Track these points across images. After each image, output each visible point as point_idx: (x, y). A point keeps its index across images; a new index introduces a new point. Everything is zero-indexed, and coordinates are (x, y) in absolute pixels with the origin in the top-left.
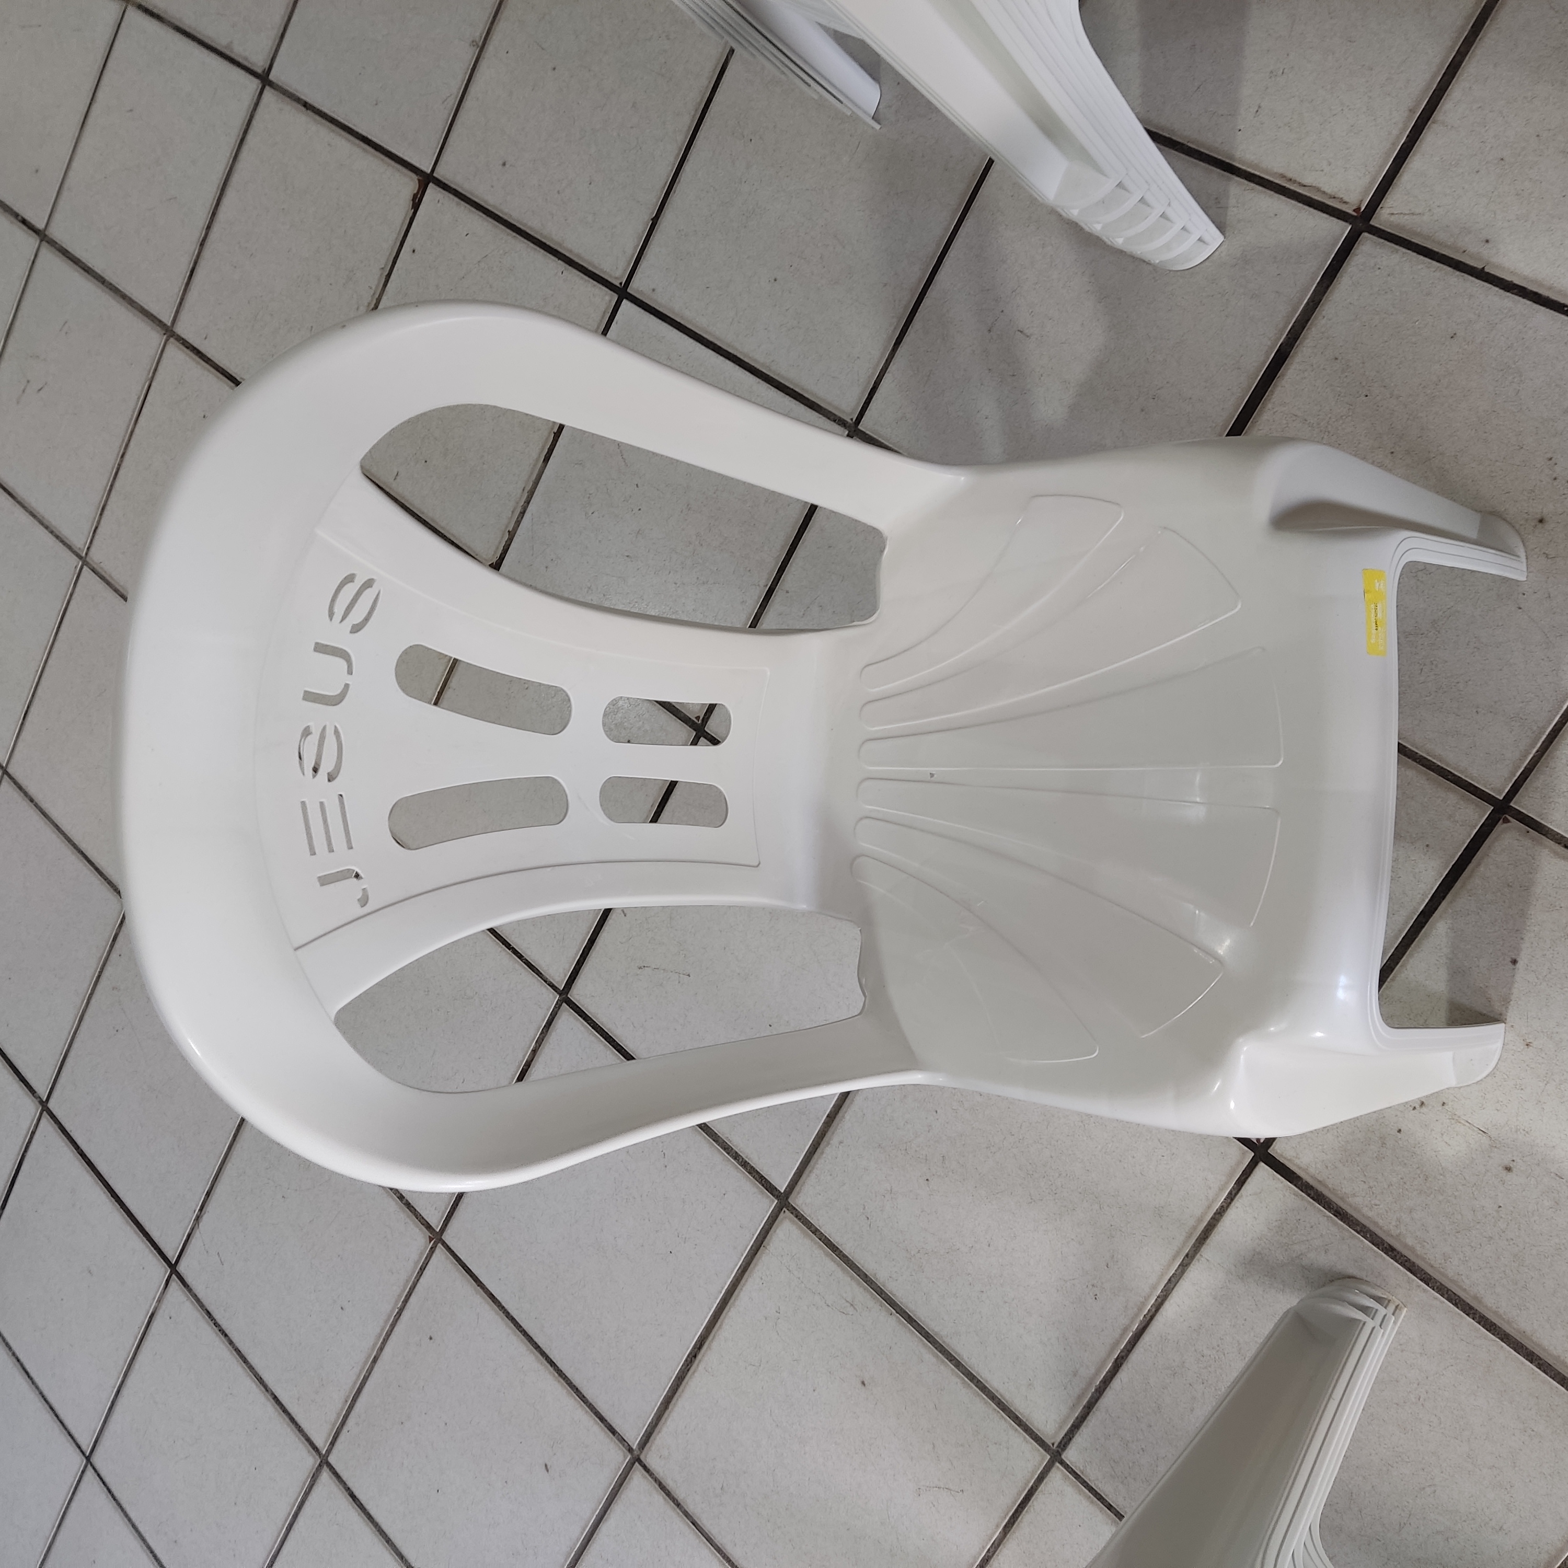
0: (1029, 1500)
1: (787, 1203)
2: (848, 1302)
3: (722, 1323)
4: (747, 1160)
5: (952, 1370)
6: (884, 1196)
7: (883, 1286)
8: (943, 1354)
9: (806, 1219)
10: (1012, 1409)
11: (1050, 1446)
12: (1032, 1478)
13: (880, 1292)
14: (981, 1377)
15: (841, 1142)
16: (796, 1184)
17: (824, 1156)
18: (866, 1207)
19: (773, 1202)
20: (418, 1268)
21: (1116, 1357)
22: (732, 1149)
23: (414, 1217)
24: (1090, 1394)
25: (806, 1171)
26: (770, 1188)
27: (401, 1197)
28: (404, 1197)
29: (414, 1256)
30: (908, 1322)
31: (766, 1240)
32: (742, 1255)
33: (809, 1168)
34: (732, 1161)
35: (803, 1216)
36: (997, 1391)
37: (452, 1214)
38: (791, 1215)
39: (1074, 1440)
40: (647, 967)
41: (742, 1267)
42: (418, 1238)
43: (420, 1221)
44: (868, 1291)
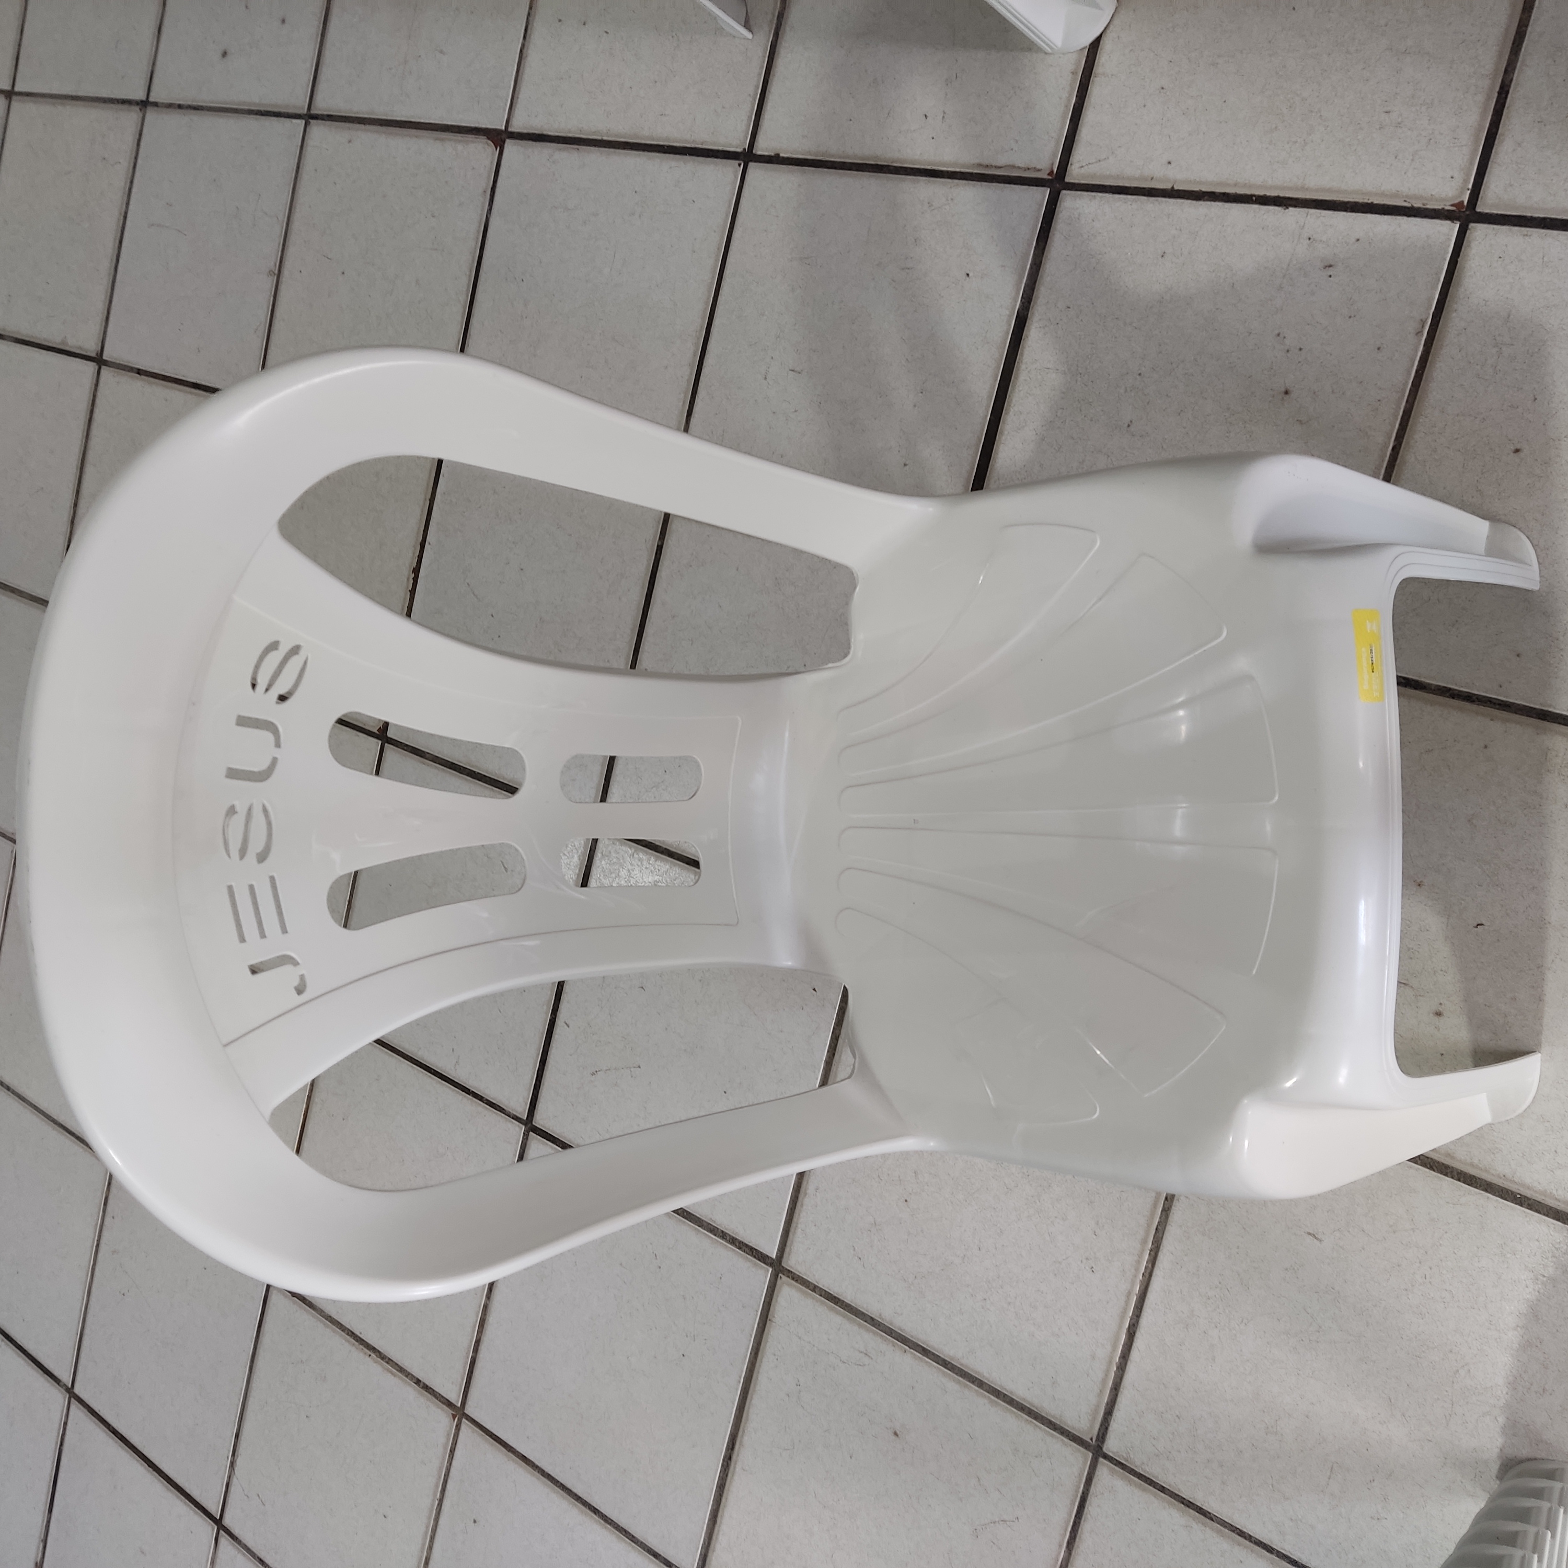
0: (1084, 1508)
1: (781, 1267)
2: (862, 1352)
3: (748, 1414)
4: (734, 1236)
5: (977, 1391)
6: (870, 1231)
7: (891, 1324)
8: (964, 1379)
9: (802, 1278)
10: (1043, 1414)
11: (1090, 1443)
12: (1080, 1483)
13: (890, 1332)
14: (1006, 1390)
15: (817, 1189)
16: (785, 1245)
17: (804, 1207)
18: (856, 1248)
19: (768, 1271)
20: (449, 1451)
21: (1127, 1326)
22: (718, 1229)
23: (434, 1398)
24: (1113, 1374)
25: (792, 1230)
26: (762, 1258)
27: (418, 1382)
28: (420, 1381)
29: (442, 1440)
30: (923, 1355)
31: (770, 1313)
32: (751, 1336)
33: (793, 1225)
34: (721, 1241)
35: (799, 1276)
36: (1024, 1400)
37: (470, 1383)
38: (788, 1279)
39: (1110, 1429)
40: (599, 1071)
41: (754, 1349)
42: (442, 1420)
43: (440, 1401)
44: (878, 1334)
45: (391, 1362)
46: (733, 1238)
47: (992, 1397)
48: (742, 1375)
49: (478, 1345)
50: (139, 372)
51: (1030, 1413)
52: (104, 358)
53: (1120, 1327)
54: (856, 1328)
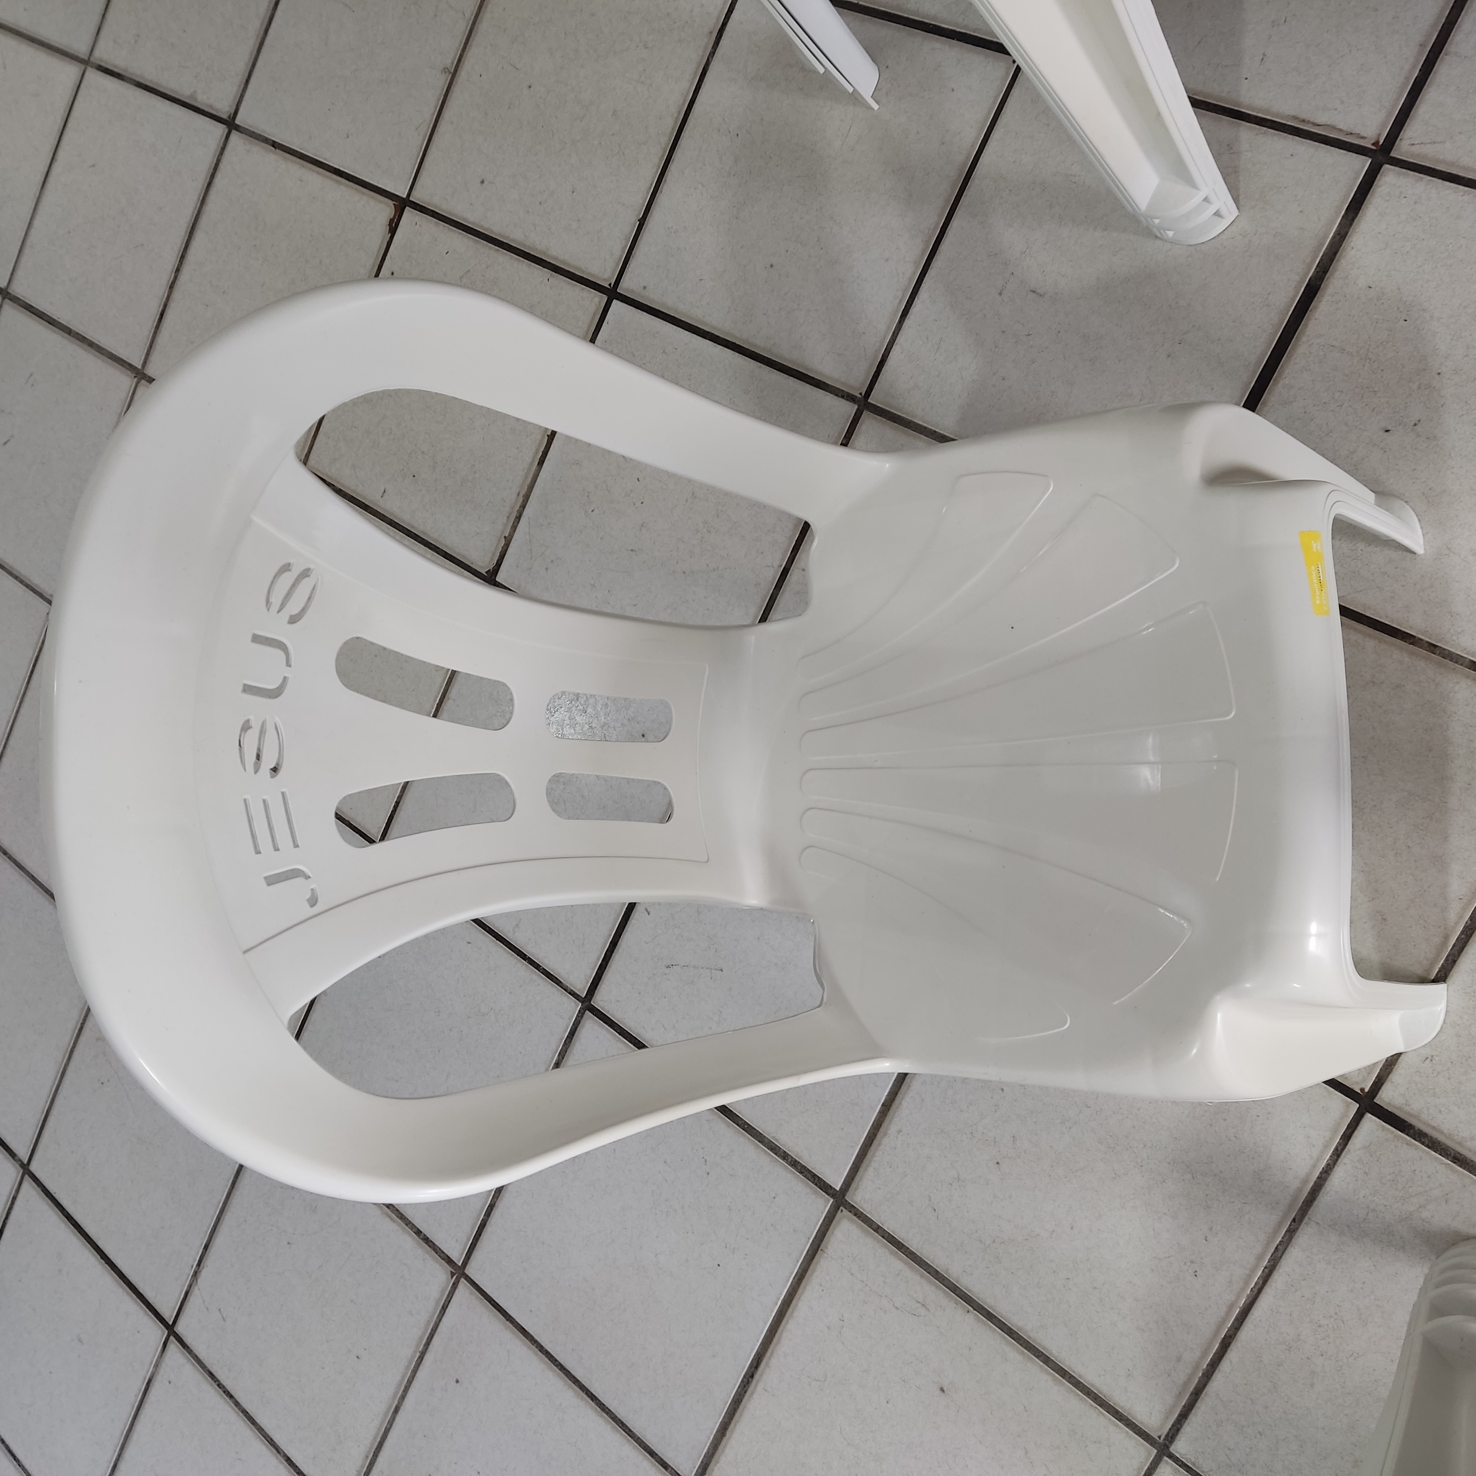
1: (844, 1201)
2: (919, 1302)
3: (780, 1337)
4: (796, 1158)
5: (1041, 1366)
6: (951, 1185)
7: (957, 1282)
8: (1029, 1351)
9: (867, 1216)
10: (1110, 1402)
11: (1155, 1440)
13: (954, 1289)
14: (1074, 1371)
15: (899, 1131)
16: (853, 1179)
17: (882, 1146)
18: (932, 1198)
19: (829, 1201)
20: (440, 1307)
21: (1223, 1336)
22: (781, 1149)
23: (433, 1252)
24: (1198, 1379)
25: (864, 1166)
26: (824, 1187)
29: (435, 1296)
30: (988, 1319)
31: (823, 1243)
32: (798, 1261)
33: (866, 1161)
34: (781, 1161)
35: (862, 1213)
36: (1093, 1385)
37: (475, 1245)
38: (849, 1213)
39: (1182, 1431)
40: (676, 965)
41: (798, 1274)
42: (439, 1275)
43: (440, 1256)
44: (940, 1289)
46: (796, 1161)
47: (1057, 1375)
48: (780, 1297)
49: (492, 1210)
50: (276, 145)
51: (1095, 1399)
52: (237, 122)
53: (1216, 1336)
54: (918, 1278)
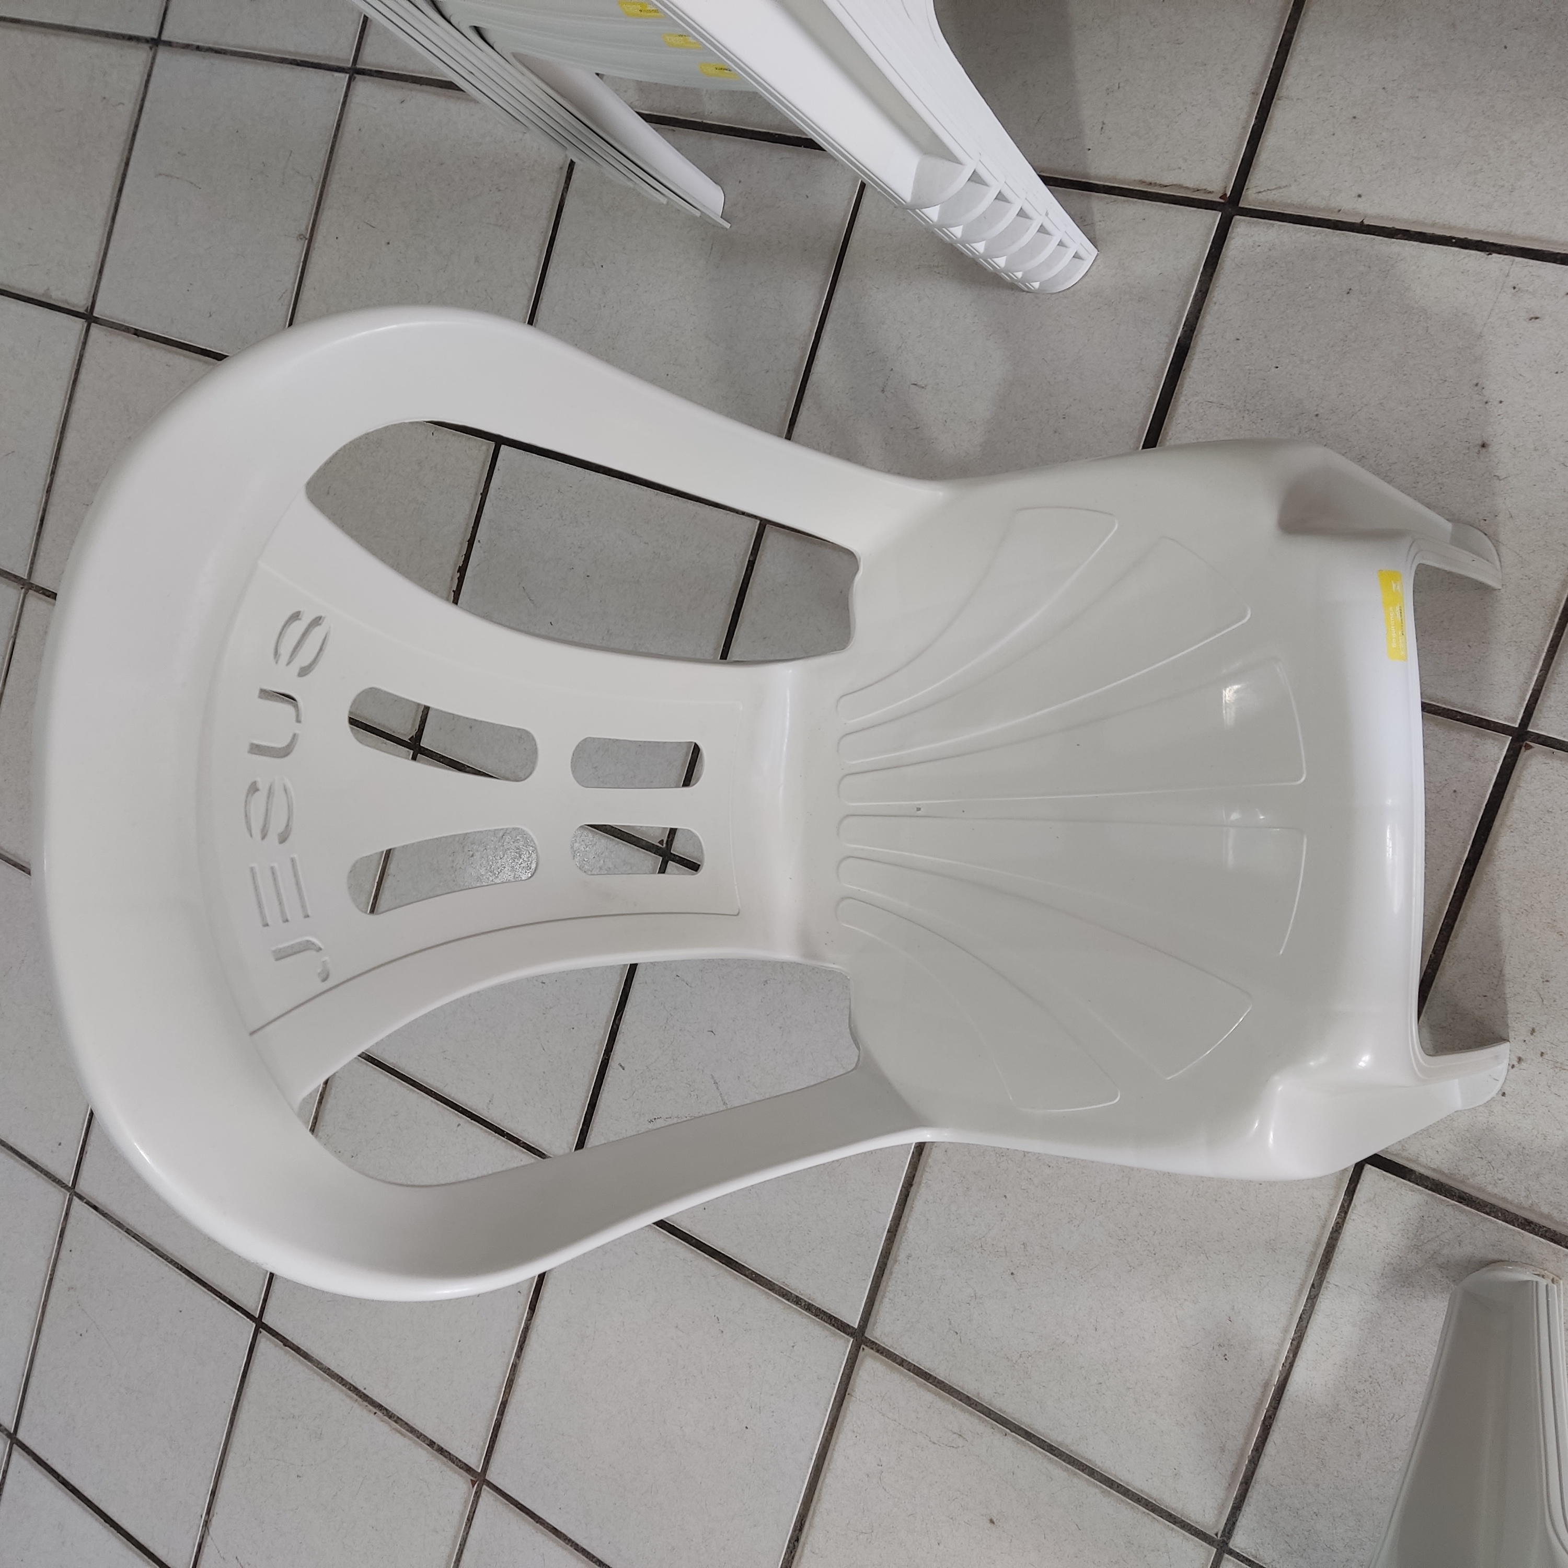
1: (863, 1338)
2: (955, 1433)
4: (810, 1302)
5: (1087, 1480)
6: (969, 1304)
7: (990, 1405)
8: (1073, 1466)
9: (889, 1351)
10: (1162, 1507)
11: (1213, 1538)
13: (989, 1413)
14: (1121, 1480)
15: (909, 1257)
16: (870, 1314)
17: (894, 1275)
18: (952, 1322)
19: (849, 1341)
20: (466, 1519)
21: (1262, 1418)
22: (791, 1293)
23: (450, 1462)
24: (1244, 1468)
25: (878, 1298)
26: (842, 1327)
27: (431, 1444)
28: (435, 1443)
29: (459, 1507)
30: (1026, 1439)
31: (850, 1386)
32: (827, 1410)
33: (880, 1293)
34: (795, 1306)
35: (884, 1348)
36: (1142, 1491)
37: (493, 1447)
38: (872, 1351)
39: (1238, 1524)
40: (658, 1118)
41: (829, 1424)
42: (460, 1485)
43: (457, 1465)
44: (974, 1415)
45: (400, 1422)
46: (810, 1304)
47: (1104, 1487)
48: (814, 1451)
49: (505, 1407)
50: (137, 333)
51: (1147, 1505)
52: (95, 315)
53: (1255, 1418)
54: (951, 1408)
